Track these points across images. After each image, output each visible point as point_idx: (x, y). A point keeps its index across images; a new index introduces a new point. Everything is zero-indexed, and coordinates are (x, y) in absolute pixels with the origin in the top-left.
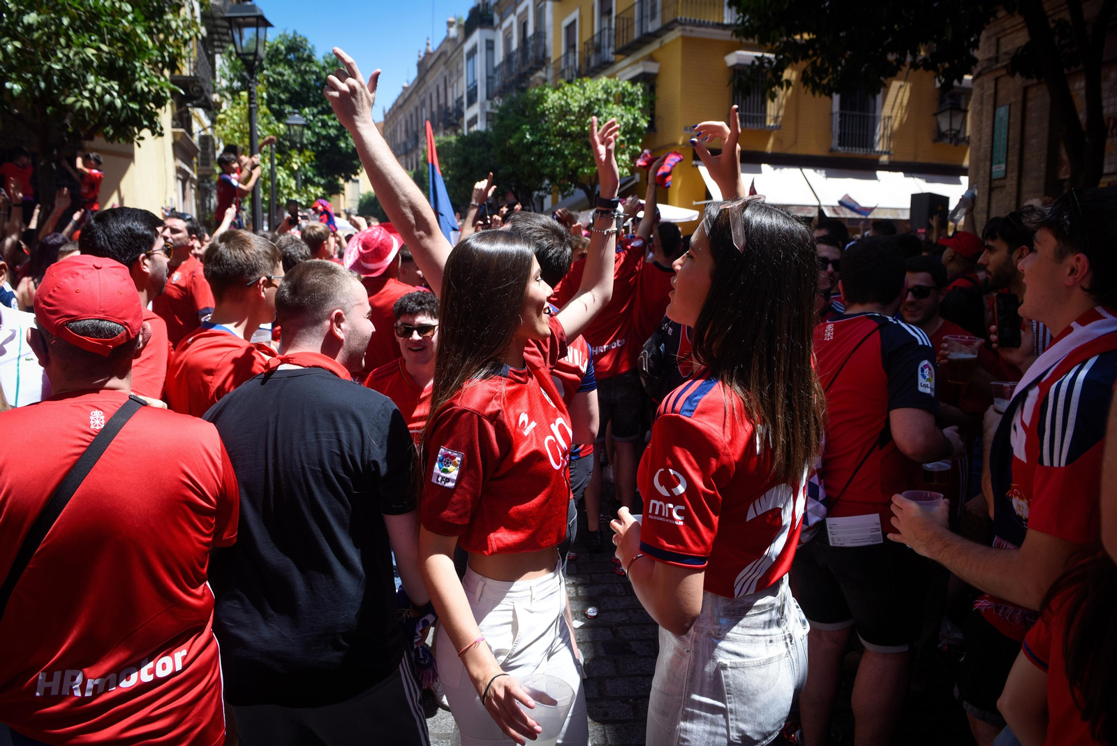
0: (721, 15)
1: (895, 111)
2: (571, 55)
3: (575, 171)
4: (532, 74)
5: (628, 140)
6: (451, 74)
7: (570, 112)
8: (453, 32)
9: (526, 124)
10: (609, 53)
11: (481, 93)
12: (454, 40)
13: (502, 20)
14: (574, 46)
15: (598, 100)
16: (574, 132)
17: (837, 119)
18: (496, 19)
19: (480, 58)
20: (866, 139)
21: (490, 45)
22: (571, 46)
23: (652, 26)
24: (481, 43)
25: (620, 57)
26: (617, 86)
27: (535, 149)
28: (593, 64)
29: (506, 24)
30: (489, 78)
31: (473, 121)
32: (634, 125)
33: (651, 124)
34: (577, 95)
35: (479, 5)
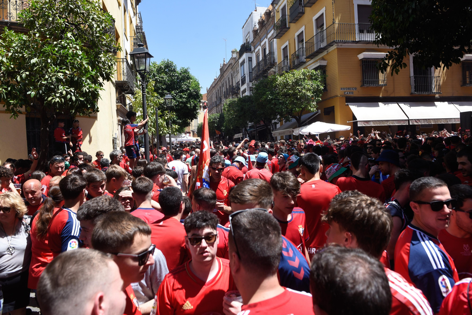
0: (355, 37)
1: (441, 73)
2: (286, 60)
3: (292, 110)
4: (269, 70)
5: (315, 95)
6: (234, 73)
7: (288, 84)
8: (235, 55)
9: (268, 91)
10: (303, 59)
11: (247, 79)
12: (235, 58)
13: (255, 49)
14: (287, 57)
15: (301, 79)
16: (290, 93)
17: (413, 79)
18: (252, 47)
19: (246, 65)
20: (428, 87)
21: (250, 59)
22: (285, 57)
23: (323, 45)
24: (246, 59)
25: (309, 59)
26: (309, 72)
27: (273, 101)
28: (296, 63)
30: (250, 73)
31: (244, 91)
32: (317, 89)
33: (325, 87)
34: (290, 78)
35: (245, 43)
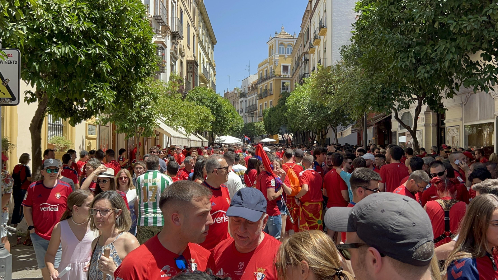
6: (235, 102)
8: (236, 92)
11: (244, 111)
12: (238, 95)
18: (247, 96)
21: (245, 102)
24: (243, 100)
29: (249, 98)
30: (246, 108)
31: (242, 117)
